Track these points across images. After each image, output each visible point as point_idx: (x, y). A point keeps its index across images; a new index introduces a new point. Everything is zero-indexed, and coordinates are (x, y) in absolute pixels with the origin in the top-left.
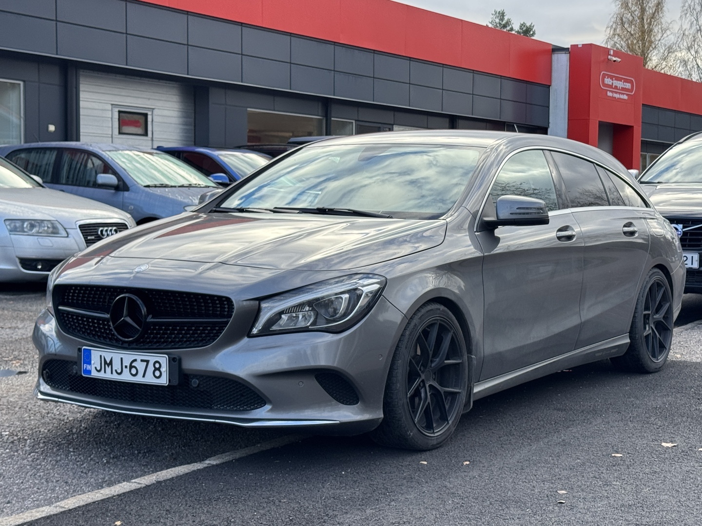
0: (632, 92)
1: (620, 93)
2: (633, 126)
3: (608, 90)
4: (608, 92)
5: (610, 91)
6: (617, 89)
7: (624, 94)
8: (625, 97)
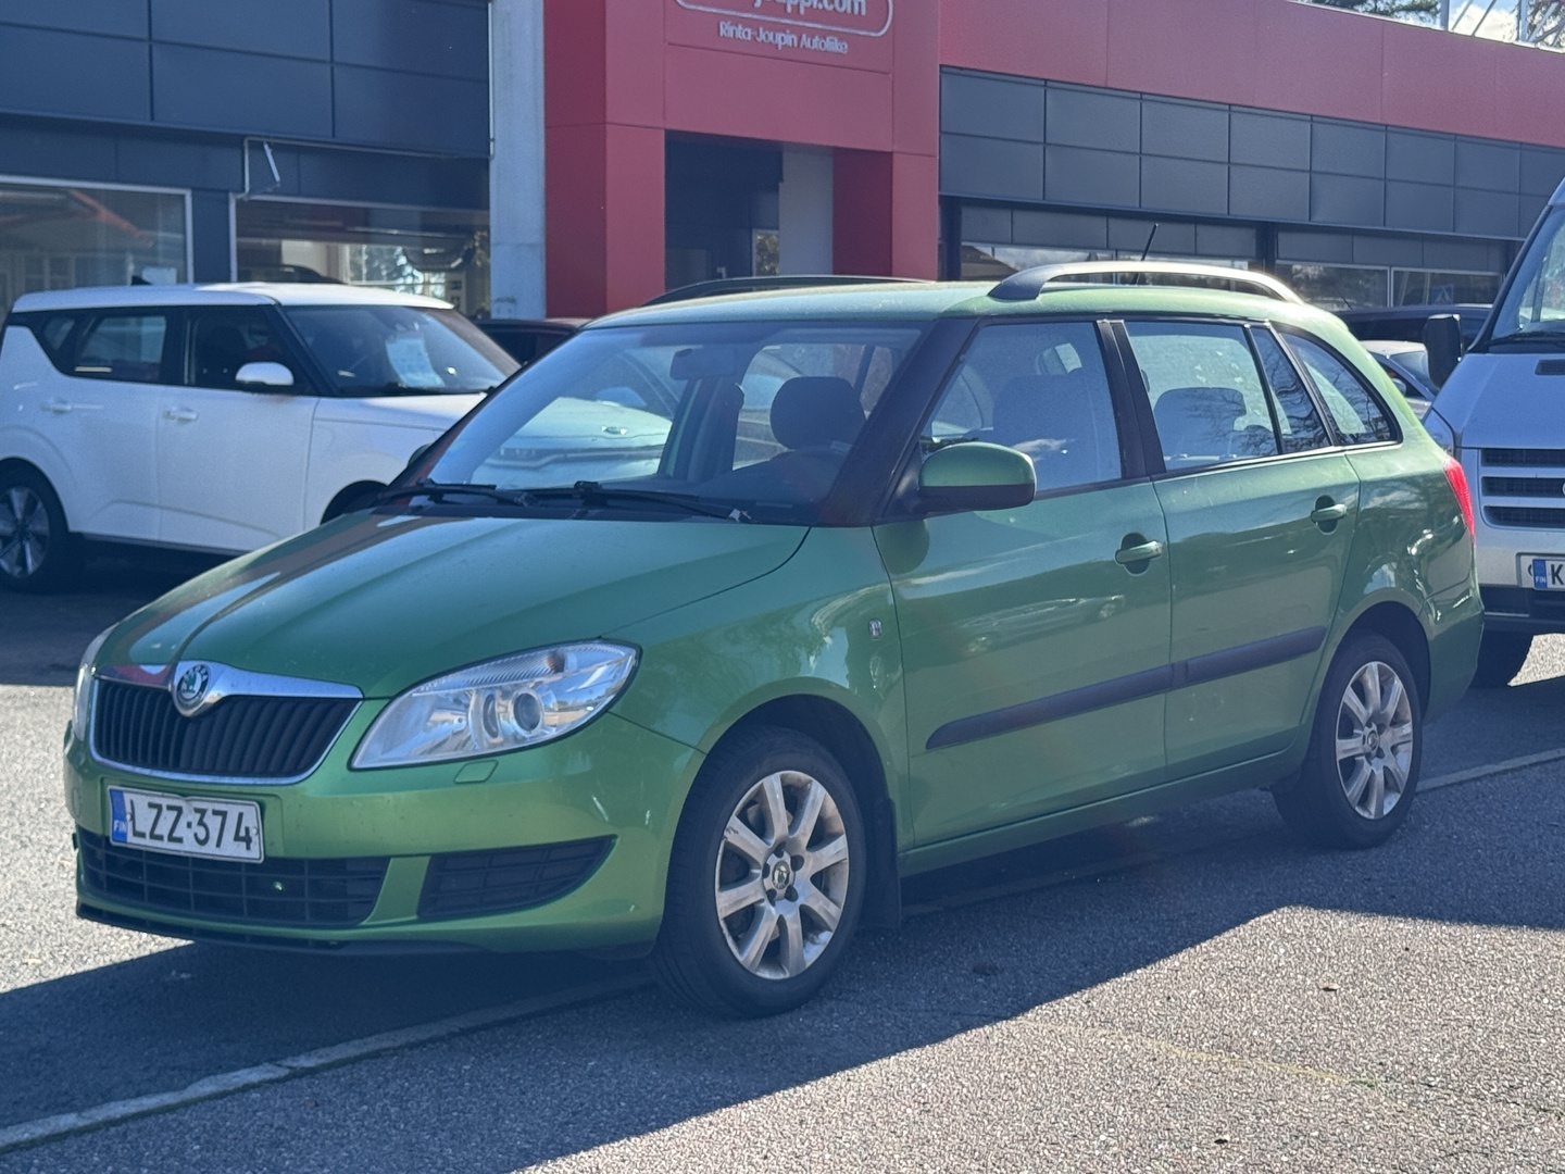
0: (879, 31)
1: (799, 31)
2: (891, 154)
3: (726, 18)
4: (722, 24)
5: (736, 21)
6: (785, 14)
7: (824, 34)
8: (834, 45)
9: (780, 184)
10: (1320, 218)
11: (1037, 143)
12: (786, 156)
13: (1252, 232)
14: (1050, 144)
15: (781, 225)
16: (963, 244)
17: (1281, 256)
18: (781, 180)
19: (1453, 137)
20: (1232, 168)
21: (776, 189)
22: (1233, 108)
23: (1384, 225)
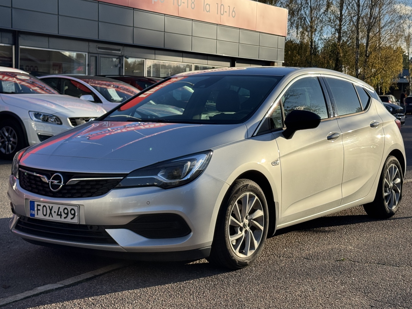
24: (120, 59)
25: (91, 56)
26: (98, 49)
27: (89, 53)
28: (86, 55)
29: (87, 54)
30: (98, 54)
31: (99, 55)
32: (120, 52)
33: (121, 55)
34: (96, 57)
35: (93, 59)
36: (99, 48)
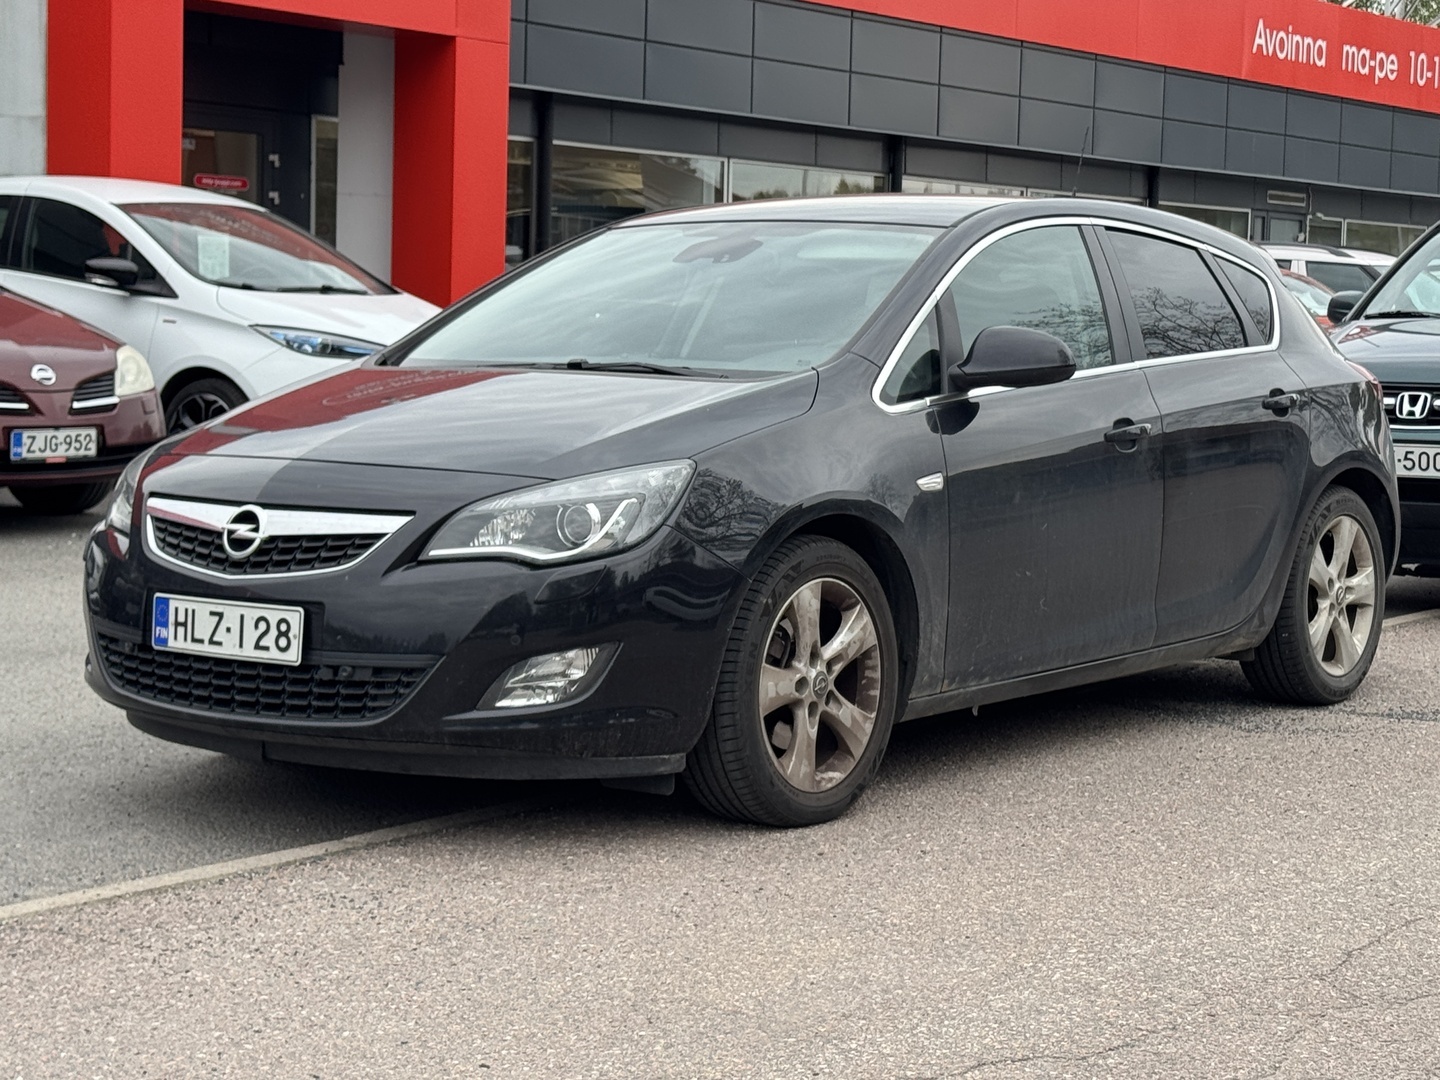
9: (341, 67)
10: (948, 135)
11: (639, 40)
12: (347, 38)
13: (881, 144)
14: (650, 41)
15: (340, 113)
16: (555, 142)
17: (908, 171)
18: (342, 63)
19: (1094, 57)
20: (853, 75)
21: (336, 75)
22: (855, 14)
23: (1018, 144)
24: (1301, 222)
25: (1258, 217)
26: (1271, 199)
27: (1252, 209)
28: (1247, 213)
29: (1249, 211)
30: (1268, 211)
31: (1271, 214)
32: (1303, 205)
33: (1303, 212)
34: (1263, 218)
35: (1259, 222)
36: (1273, 197)
